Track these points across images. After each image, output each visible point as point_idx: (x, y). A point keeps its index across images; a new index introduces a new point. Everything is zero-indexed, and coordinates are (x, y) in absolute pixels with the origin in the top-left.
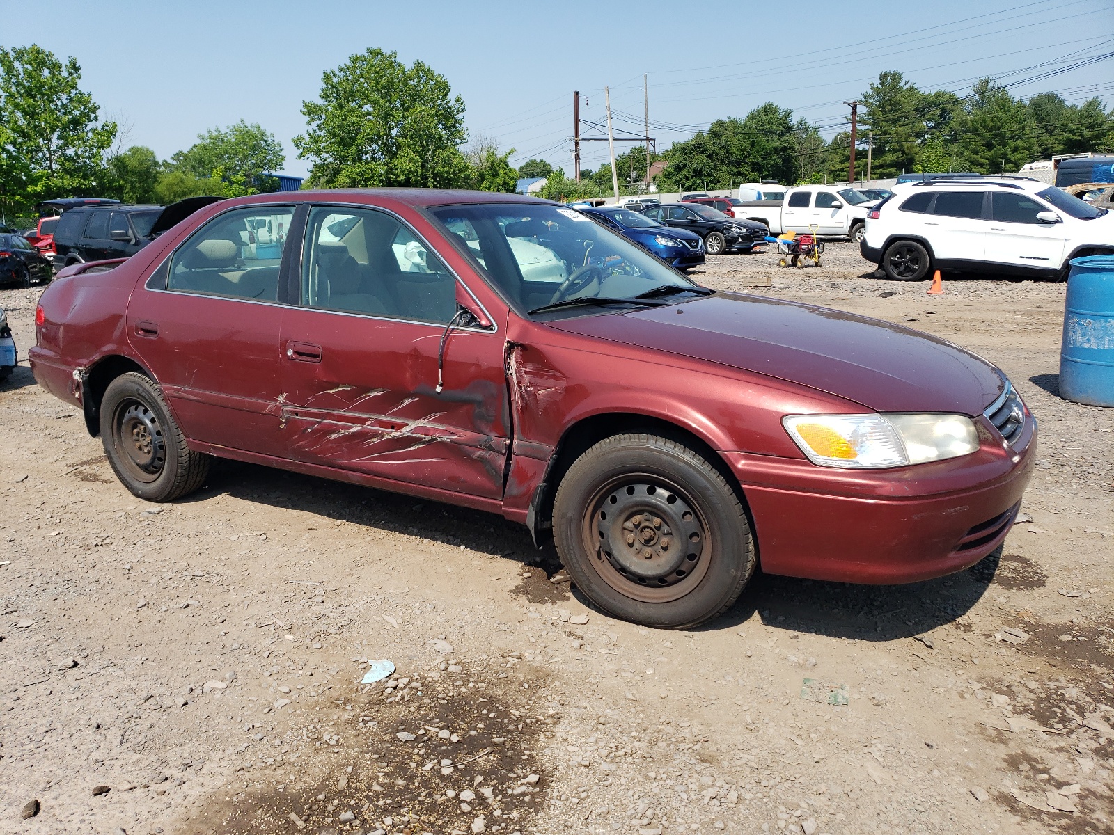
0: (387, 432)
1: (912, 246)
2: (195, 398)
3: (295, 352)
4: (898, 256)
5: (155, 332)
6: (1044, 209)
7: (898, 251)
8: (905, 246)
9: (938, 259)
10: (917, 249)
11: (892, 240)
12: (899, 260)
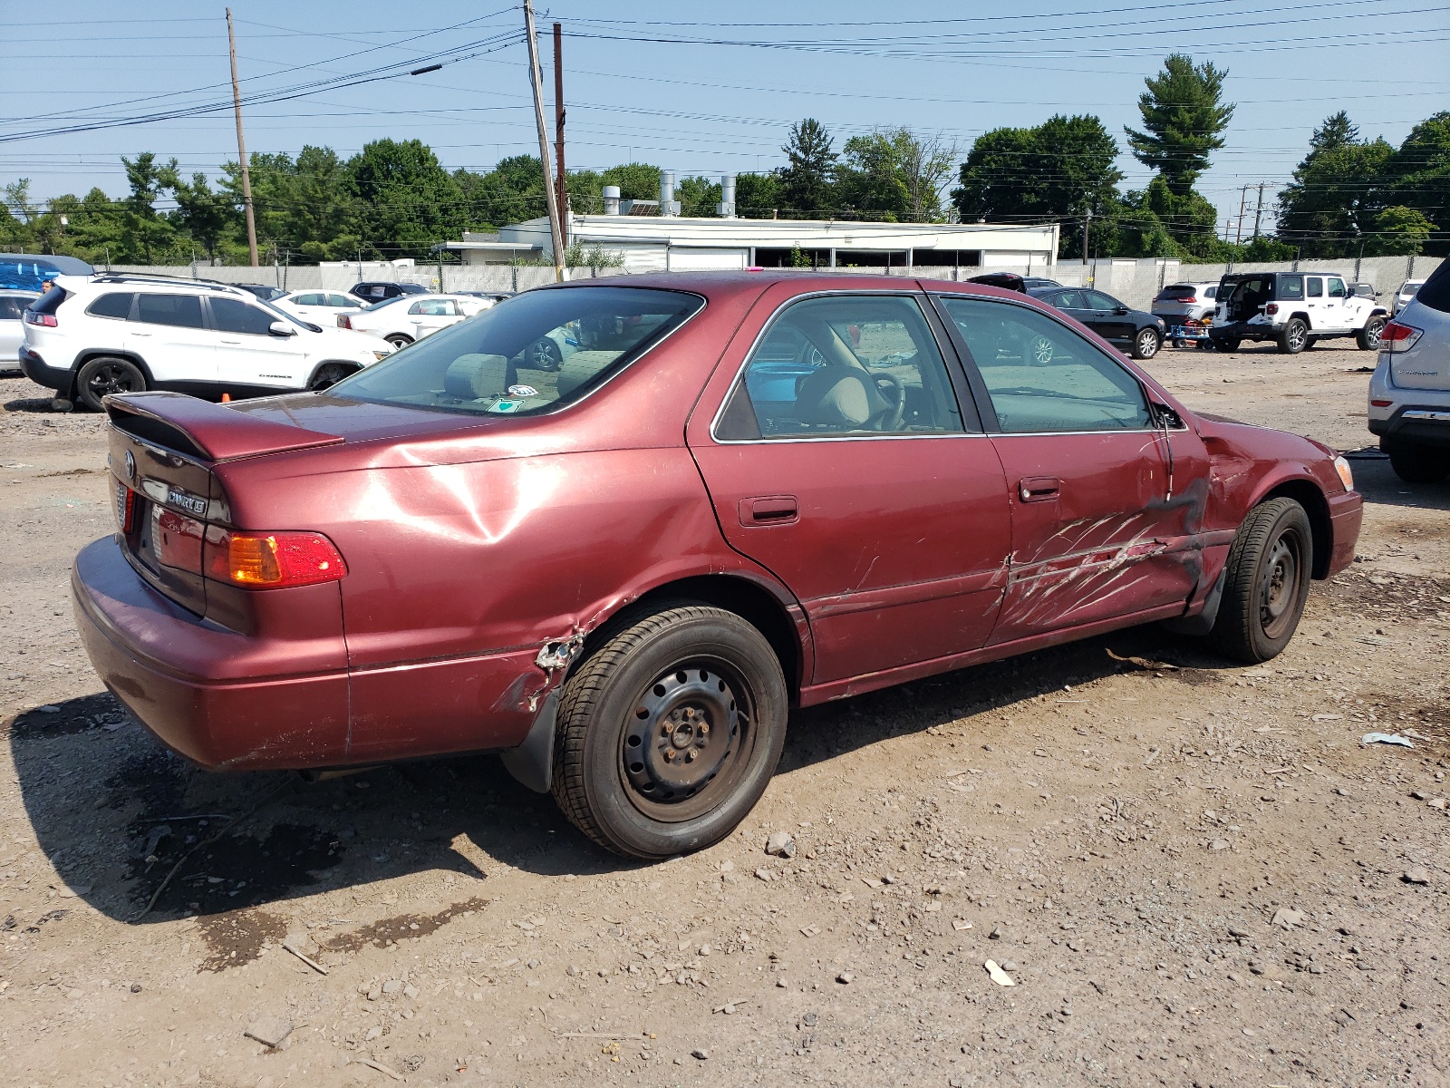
0: (1105, 565)
1: (119, 365)
2: (868, 604)
3: (1033, 493)
4: (98, 379)
5: (793, 512)
6: (276, 320)
7: (100, 372)
8: (107, 364)
9: (158, 382)
10: (125, 369)
11: (86, 357)
12: (101, 384)
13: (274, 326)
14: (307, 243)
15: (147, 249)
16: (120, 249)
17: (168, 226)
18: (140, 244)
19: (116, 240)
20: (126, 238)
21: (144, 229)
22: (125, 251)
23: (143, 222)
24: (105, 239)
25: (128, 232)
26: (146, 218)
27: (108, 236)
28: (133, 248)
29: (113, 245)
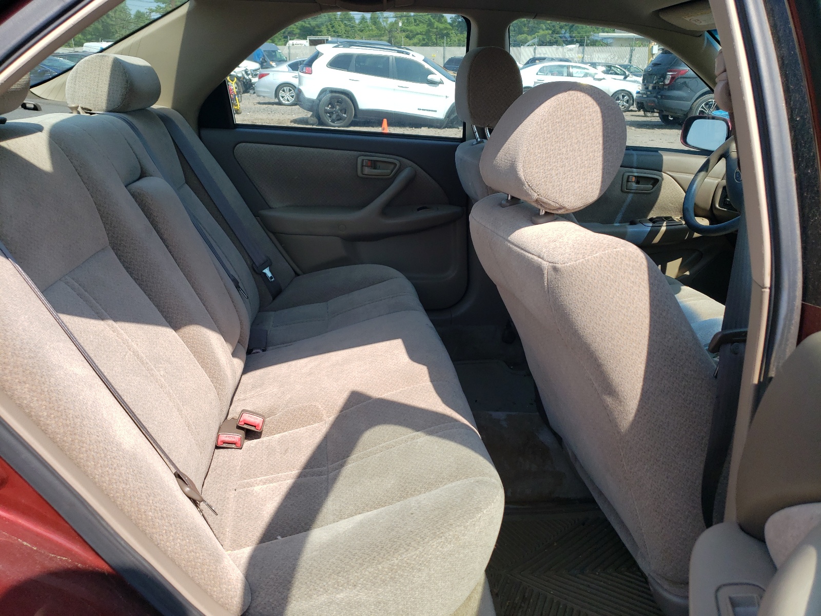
1: (342, 98)
6: (432, 73)
7: (330, 102)
9: (360, 110)
10: (345, 101)
11: (324, 92)
12: (331, 110)
13: (430, 77)
14: (520, 36)
15: (436, 40)
16: (424, 39)
17: (449, 26)
18: (434, 37)
19: (423, 34)
20: (428, 32)
21: (437, 28)
22: (426, 40)
23: (436, 24)
24: (418, 34)
25: (429, 30)
26: (438, 22)
27: (419, 32)
28: (429, 38)
29: (420, 37)
